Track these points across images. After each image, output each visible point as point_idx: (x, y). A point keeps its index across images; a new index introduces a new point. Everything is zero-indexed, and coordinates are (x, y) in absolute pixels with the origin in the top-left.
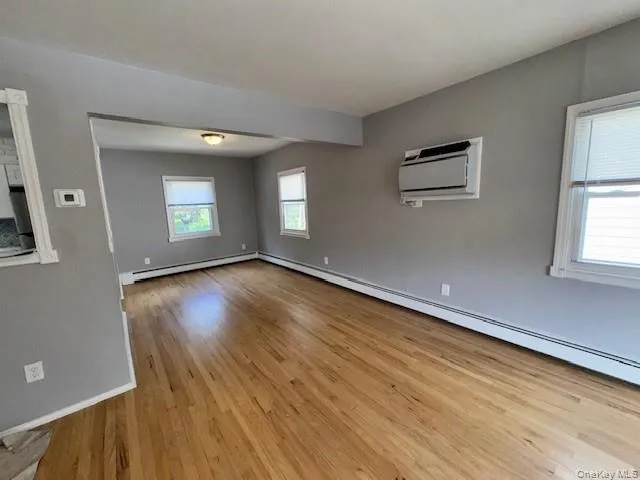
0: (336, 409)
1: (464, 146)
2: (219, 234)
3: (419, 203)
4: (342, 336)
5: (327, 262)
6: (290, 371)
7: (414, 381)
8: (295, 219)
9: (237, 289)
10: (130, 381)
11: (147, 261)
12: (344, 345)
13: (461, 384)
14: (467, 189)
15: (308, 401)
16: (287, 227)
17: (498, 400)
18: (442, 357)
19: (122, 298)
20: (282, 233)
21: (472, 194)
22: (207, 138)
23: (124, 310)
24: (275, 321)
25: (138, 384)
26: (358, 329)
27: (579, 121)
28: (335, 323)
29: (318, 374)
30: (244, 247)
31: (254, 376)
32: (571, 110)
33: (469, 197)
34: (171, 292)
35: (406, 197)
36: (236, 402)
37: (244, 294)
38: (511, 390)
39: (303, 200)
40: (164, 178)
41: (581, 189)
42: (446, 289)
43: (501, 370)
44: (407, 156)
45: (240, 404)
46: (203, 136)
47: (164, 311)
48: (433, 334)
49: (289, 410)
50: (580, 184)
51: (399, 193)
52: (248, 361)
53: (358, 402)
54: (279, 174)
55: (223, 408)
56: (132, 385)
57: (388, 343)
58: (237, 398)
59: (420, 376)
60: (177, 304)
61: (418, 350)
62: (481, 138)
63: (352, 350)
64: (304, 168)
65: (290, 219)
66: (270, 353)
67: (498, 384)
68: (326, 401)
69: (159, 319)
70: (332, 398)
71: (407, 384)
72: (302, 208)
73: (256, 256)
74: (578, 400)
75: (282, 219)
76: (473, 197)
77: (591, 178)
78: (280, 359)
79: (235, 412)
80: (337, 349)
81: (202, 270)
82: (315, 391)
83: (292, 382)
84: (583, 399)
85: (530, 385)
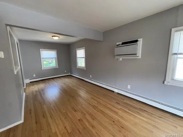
0: (94, 131)
1: (136, 41)
2: (58, 67)
3: (121, 59)
4: (96, 102)
5: (91, 77)
6: (79, 115)
7: (121, 120)
8: (81, 63)
9: (63, 85)
10: (21, 120)
11: (34, 75)
12: (96, 105)
13: (137, 121)
14: (137, 55)
15: (84, 128)
16: (79, 66)
17: (150, 127)
18: (129, 110)
19: (25, 87)
20: (77, 67)
21: (138, 57)
22: (54, 37)
23: (25, 92)
24: (74, 96)
25: (24, 121)
26: (101, 99)
27: (176, 33)
28: (93, 97)
29: (88, 117)
30: (65, 71)
31: (66, 118)
32: (173, 30)
33: (138, 58)
34: (41, 86)
35: (117, 57)
36: (58, 128)
37: (65, 86)
38: (153, 123)
39: (84, 57)
40: (40, 50)
41: (176, 56)
42: (129, 87)
43: (149, 115)
44: (117, 44)
45: (60, 129)
46: (53, 36)
47: (38, 93)
48: (125, 101)
49: (78, 131)
50: (176, 54)
51: (114, 56)
52: (64, 111)
53: (102, 129)
54: (77, 49)
55: (54, 131)
56: (22, 121)
57: (111, 105)
58: (59, 127)
59: (122, 118)
60: (43, 90)
61: (121, 107)
62: (142, 39)
63: (99, 107)
64: (84, 48)
65: (80, 63)
66: (72, 108)
67: (149, 121)
68: (91, 128)
69: (36, 96)
70: (93, 127)
71: (118, 121)
72: (84, 60)
73: (69, 74)
74: (176, 127)
75: (77, 63)
76: (139, 58)
77: (179, 52)
78: (75, 111)
79: (58, 133)
80: (94, 107)
81: (52, 78)
82: (87, 123)
83: (79, 120)
84: (178, 127)
85: (160, 122)
